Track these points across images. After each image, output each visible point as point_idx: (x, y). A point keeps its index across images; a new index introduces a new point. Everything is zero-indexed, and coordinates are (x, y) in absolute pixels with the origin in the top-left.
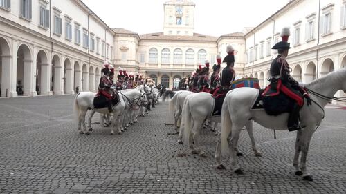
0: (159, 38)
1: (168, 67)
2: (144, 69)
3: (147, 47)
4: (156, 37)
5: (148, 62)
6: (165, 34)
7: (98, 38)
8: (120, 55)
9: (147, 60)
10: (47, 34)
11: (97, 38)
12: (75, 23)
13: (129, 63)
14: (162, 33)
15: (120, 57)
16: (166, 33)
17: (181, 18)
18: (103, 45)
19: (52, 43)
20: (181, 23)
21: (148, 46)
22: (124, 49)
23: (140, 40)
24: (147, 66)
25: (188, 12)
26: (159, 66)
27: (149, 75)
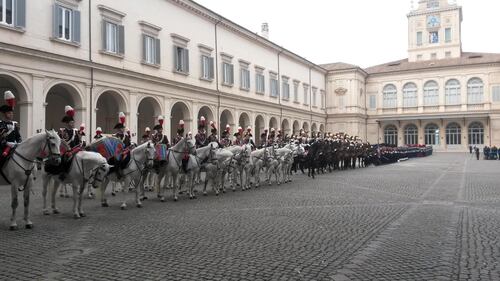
0: (398, 68)
1: (414, 111)
2: (374, 117)
3: (378, 84)
4: (395, 68)
5: (381, 106)
6: (410, 61)
7: (296, 82)
8: (335, 100)
9: (380, 103)
10: (212, 87)
11: (294, 81)
12: (256, 67)
13: (349, 111)
14: (406, 60)
15: (336, 104)
16: (413, 59)
17: (437, 33)
18: (306, 90)
19: (219, 97)
20: (437, 41)
21: (381, 83)
22: (341, 92)
23: (367, 76)
24: (380, 113)
25: (448, 21)
26: (400, 111)
27: (383, 125)
